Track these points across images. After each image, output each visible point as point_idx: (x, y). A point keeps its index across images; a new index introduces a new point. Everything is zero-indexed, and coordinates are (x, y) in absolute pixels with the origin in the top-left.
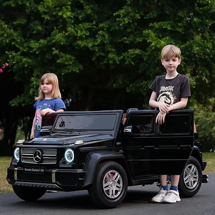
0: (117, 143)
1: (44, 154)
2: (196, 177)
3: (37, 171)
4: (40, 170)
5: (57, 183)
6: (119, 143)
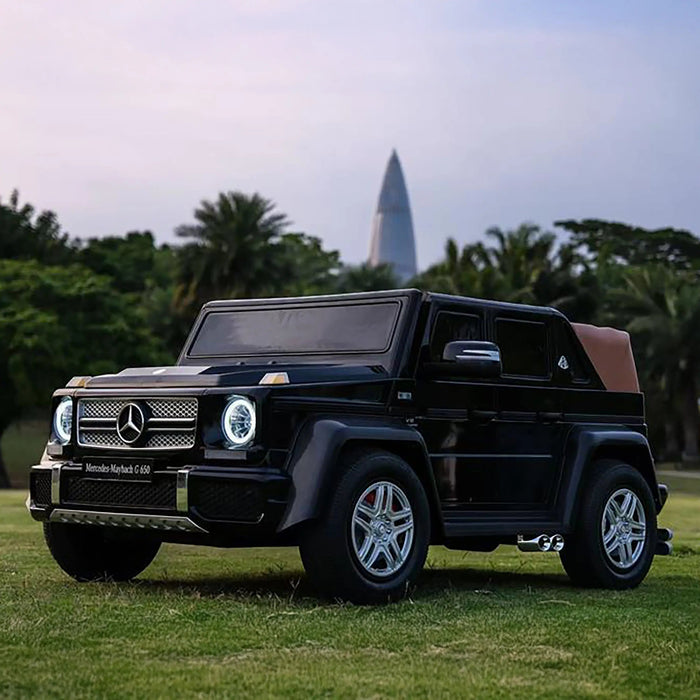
0: (399, 393)
1: (154, 417)
2: (638, 527)
3: (126, 471)
4: (139, 468)
5: (194, 514)
6: (405, 396)
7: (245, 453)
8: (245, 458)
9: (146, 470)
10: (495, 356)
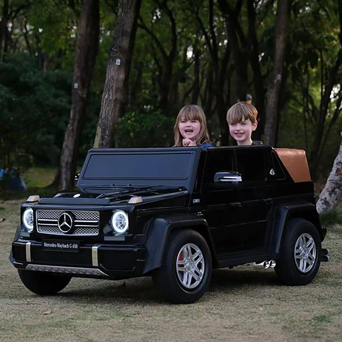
0: (194, 200)
1: (77, 220)
3: (65, 246)
4: (72, 245)
5: (101, 267)
6: (197, 201)
7: (124, 238)
8: (124, 240)
9: (76, 246)
10: (239, 179)
